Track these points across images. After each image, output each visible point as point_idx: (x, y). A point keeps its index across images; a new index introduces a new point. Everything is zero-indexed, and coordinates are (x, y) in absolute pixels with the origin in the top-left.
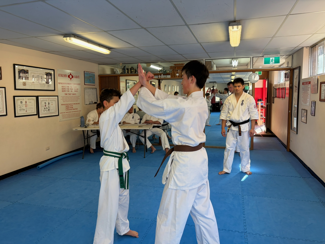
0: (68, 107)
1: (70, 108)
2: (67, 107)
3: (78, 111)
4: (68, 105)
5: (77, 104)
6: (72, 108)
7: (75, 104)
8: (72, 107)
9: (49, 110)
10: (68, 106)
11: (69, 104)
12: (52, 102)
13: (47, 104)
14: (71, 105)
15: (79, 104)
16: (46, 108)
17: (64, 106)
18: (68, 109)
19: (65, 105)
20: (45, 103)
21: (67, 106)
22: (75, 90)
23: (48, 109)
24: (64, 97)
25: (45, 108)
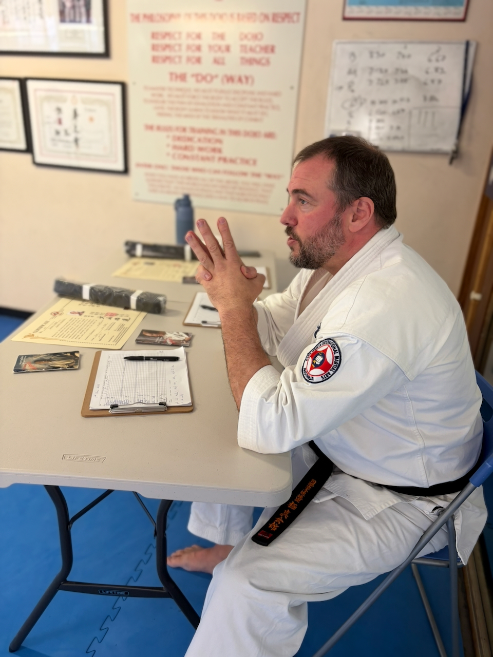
0: (189, 144)
1: (201, 149)
2: (178, 143)
3: (258, 175)
4: (188, 134)
5: (255, 134)
6: (214, 150)
7: (236, 133)
8: (217, 146)
9: (76, 141)
10: (190, 139)
11: (193, 130)
12: (91, 110)
13: (67, 116)
14: (210, 136)
15: (270, 135)
16: (62, 133)
17: (163, 139)
18: (188, 153)
19: (168, 129)
20: (59, 110)
21: (179, 139)
22: (250, 55)
23: (71, 138)
24: (163, 89)
25: (58, 133)
